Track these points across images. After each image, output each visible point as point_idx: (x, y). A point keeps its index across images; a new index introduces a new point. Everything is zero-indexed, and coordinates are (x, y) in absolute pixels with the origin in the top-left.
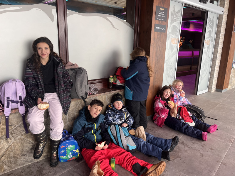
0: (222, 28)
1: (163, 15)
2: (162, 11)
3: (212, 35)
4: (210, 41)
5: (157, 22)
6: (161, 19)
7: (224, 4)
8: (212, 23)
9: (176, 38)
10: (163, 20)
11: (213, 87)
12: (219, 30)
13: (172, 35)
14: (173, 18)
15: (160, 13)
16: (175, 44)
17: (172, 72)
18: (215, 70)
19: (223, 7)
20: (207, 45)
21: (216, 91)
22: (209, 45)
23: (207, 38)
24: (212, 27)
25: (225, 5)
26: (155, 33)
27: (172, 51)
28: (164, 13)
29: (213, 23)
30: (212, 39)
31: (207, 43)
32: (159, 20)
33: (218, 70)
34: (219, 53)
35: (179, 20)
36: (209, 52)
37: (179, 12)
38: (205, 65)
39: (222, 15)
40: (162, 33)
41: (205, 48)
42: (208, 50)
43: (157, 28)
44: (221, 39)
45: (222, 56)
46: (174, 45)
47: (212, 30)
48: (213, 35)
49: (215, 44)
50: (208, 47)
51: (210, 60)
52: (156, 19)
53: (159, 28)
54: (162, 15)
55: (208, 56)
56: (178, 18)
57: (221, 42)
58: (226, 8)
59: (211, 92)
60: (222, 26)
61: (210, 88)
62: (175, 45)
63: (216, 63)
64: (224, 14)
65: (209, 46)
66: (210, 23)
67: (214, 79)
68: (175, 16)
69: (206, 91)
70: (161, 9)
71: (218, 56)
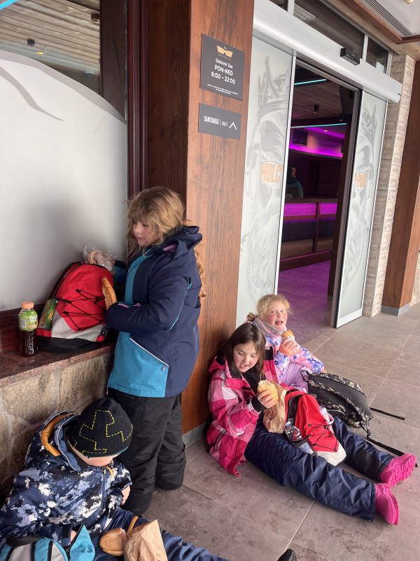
0: (396, 141)
1: (230, 77)
2: (224, 58)
3: (371, 161)
4: (366, 176)
5: (209, 98)
6: (222, 90)
7: (403, 73)
8: (371, 126)
9: (276, 165)
10: (229, 92)
11: (374, 303)
12: (389, 145)
13: (264, 154)
14: (266, 99)
15: (218, 64)
16: (273, 181)
17: (267, 268)
18: (381, 256)
19: (401, 81)
20: (359, 188)
21: (383, 311)
22: (365, 186)
23: (360, 167)
24: (371, 138)
25: (405, 76)
26: (202, 137)
27: (265, 204)
28: (231, 67)
29: (374, 127)
30: (371, 171)
31: (359, 181)
32: (213, 90)
33: (387, 255)
34: (389, 210)
35: (284, 106)
36: (364, 208)
37: (284, 80)
38: (355, 242)
39: (398, 105)
40: (229, 139)
41: (354, 196)
42: (363, 202)
43: (207, 119)
44: (393, 170)
45: (395, 218)
46: (269, 184)
47: (373, 146)
48: (374, 159)
49: (379, 185)
50: (362, 194)
51: (368, 229)
52: (202, 86)
53: (215, 121)
54: (228, 76)
55: (363, 219)
56: (280, 99)
57: (393, 180)
58: (407, 84)
59: (369, 316)
60: (397, 135)
61: (367, 306)
62: (275, 183)
63: (381, 237)
64: (402, 101)
65: (365, 189)
66: (368, 126)
67: (377, 280)
68: (270, 94)
69: (359, 313)
70: (220, 50)
71: (386, 218)
